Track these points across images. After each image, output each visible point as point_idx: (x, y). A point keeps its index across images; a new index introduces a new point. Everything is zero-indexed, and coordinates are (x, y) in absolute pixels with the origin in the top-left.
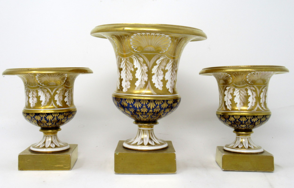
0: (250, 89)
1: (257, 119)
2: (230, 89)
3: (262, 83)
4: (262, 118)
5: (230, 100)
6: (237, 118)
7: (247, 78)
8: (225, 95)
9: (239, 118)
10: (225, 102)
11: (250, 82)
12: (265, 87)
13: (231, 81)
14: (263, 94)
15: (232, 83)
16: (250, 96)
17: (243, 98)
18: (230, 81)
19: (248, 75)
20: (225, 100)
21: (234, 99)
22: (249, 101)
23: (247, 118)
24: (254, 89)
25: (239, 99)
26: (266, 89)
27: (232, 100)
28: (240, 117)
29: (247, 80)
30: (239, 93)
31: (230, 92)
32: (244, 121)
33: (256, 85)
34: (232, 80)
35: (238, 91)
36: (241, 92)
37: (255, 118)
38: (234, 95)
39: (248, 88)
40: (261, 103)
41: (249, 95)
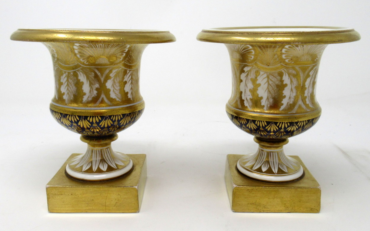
0: (286, 73)
1: (297, 127)
2: (250, 71)
3: (310, 60)
4: (306, 124)
5: (250, 90)
6: (261, 126)
7: (283, 54)
8: (241, 81)
9: (264, 126)
10: (241, 93)
11: (288, 61)
12: (314, 66)
13: (253, 57)
14: (311, 80)
15: (254, 60)
16: (286, 85)
17: (273, 89)
18: (251, 57)
19: (286, 48)
20: (241, 90)
21: (257, 89)
22: (283, 95)
23: (280, 127)
24: (294, 72)
25: (267, 91)
26: (315, 69)
27: (253, 91)
28: (266, 124)
29: (284, 56)
30: (266, 80)
31: (251, 77)
32: (274, 130)
33: (298, 64)
34: (255, 55)
35: (265, 75)
36: (271, 77)
37: (293, 125)
38: (258, 82)
39: (283, 71)
40: (306, 97)
41: (284, 83)
